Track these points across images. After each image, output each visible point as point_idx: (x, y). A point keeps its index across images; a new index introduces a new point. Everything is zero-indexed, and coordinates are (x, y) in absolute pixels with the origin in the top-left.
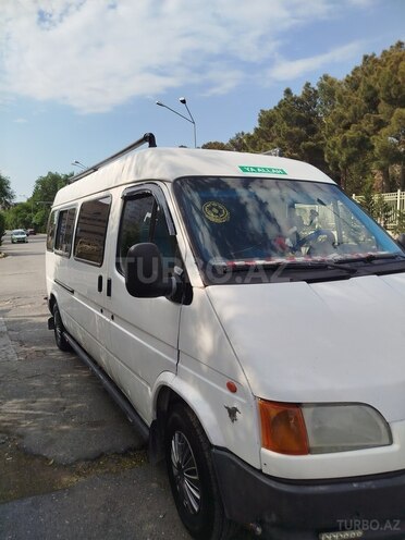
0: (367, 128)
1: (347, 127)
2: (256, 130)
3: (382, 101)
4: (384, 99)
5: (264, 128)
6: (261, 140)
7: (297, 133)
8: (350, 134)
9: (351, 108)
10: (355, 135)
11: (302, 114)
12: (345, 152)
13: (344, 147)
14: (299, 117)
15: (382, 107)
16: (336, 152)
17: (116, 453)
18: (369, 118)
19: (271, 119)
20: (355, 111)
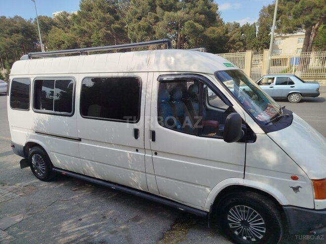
0: (151, 21)
1: (140, 19)
2: (79, 12)
3: (158, 6)
4: (159, 5)
5: (85, 12)
6: (84, 20)
7: (109, 18)
8: (142, 23)
9: (141, 7)
10: (145, 24)
11: (111, 6)
12: (140, 33)
13: (139, 31)
14: (109, 8)
15: (158, 9)
16: (135, 33)
17: (168, 230)
18: (151, 15)
19: (89, 6)
20: (143, 9)
